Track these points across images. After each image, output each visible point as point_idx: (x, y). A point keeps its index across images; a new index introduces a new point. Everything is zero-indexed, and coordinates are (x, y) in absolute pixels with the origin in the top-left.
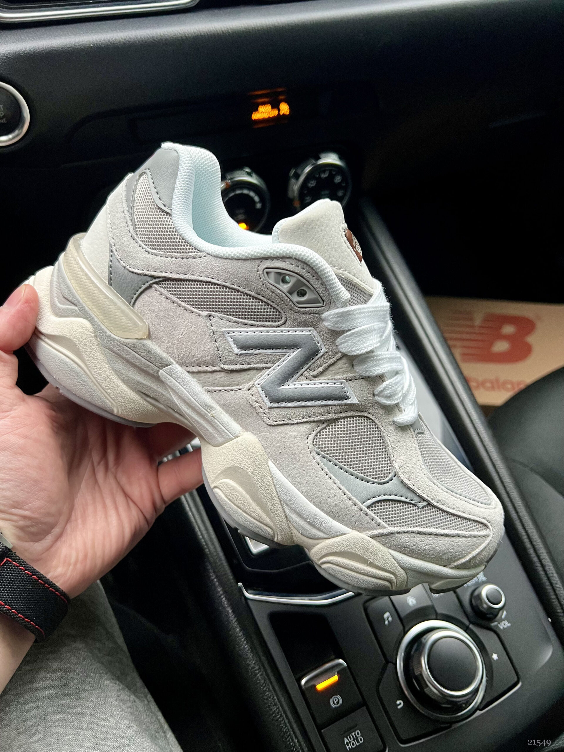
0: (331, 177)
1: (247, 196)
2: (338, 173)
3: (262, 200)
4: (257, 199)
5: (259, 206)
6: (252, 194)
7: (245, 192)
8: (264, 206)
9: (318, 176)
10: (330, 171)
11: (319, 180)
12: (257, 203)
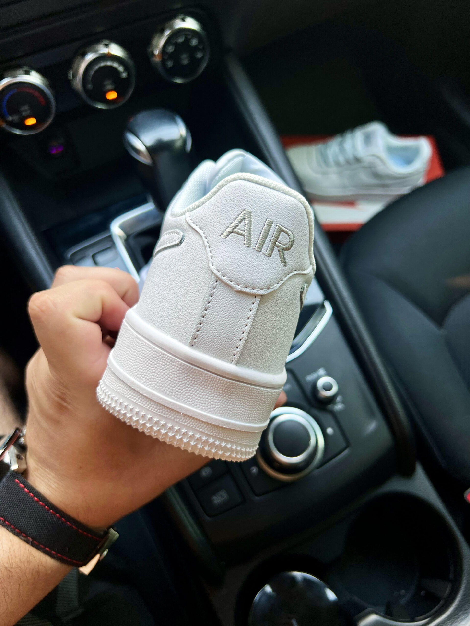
0: (187, 41)
1: (111, 68)
2: (193, 37)
3: (126, 68)
4: (121, 69)
5: (124, 75)
6: (115, 65)
7: (109, 63)
8: (129, 75)
9: (174, 42)
10: (186, 36)
11: (177, 45)
12: (122, 73)
